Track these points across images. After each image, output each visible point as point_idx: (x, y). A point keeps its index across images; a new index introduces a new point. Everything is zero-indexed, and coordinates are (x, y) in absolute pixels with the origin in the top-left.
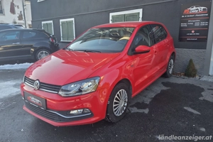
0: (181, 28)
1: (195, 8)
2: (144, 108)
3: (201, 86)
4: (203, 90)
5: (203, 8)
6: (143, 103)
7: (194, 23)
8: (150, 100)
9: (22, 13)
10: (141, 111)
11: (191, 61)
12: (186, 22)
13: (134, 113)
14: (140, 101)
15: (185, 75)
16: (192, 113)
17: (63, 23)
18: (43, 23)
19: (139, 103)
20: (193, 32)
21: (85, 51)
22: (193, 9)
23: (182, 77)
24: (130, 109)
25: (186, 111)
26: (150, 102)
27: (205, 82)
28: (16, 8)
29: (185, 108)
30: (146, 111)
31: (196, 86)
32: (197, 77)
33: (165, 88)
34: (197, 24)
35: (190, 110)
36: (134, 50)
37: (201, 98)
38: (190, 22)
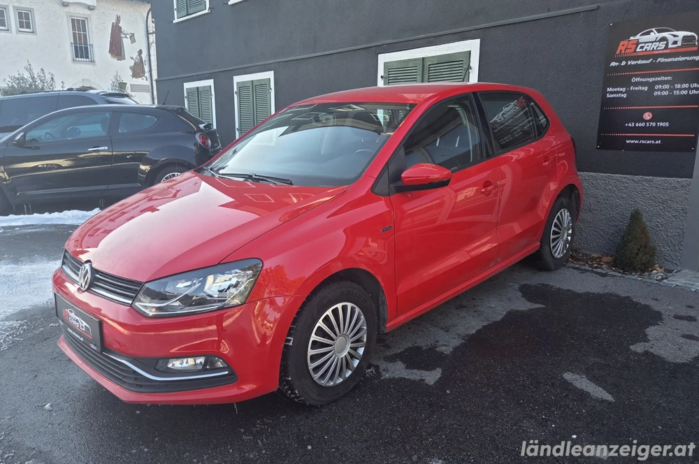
0: (606, 102)
1: (654, 35)
2: (429, 367)
3: (656, 306)
4: (655, 318)
5: (681, 34)
6: (432, 349)
7: (651, 86)
8: (457, 342)
9: (144, 55)
10: (415, 375)
11: (636, 217)
12: (626, 82)
13: (391, 380)
14: (423, 342)
15: (615, 264)
16: (583, 396)
17: (242, 86)
18: (187, 85)
19: (419, 348)
20: (647, 116)
21: (250, 177)
22: (650, 40)
23: (605, 269)
24: (383, 365)
25: (567, 385)
26: (456, 349)
27: (677, 292)
28: (126, 42)
29: (568, 376)
30: (432, 377)
31: (636, 305)
32: (657, 273)
33: (523, 305)
34: (662, 91)
35: (582, 383)
36: (396, 177)
37: (638, 348)
38: (639, 84)
